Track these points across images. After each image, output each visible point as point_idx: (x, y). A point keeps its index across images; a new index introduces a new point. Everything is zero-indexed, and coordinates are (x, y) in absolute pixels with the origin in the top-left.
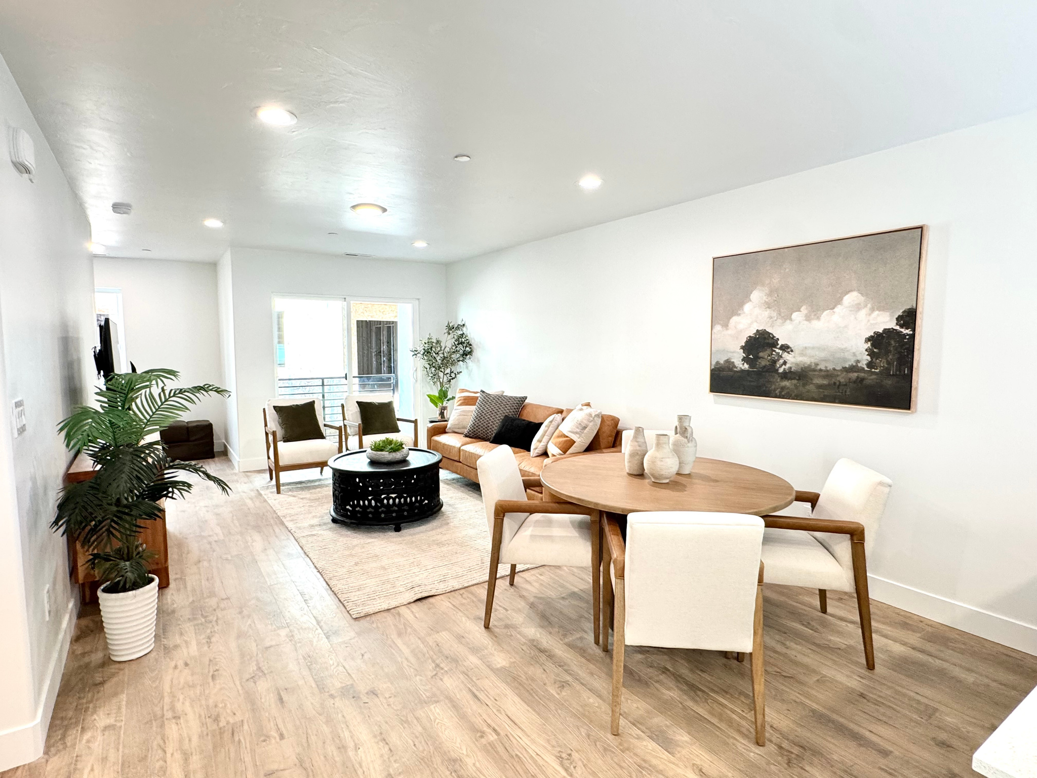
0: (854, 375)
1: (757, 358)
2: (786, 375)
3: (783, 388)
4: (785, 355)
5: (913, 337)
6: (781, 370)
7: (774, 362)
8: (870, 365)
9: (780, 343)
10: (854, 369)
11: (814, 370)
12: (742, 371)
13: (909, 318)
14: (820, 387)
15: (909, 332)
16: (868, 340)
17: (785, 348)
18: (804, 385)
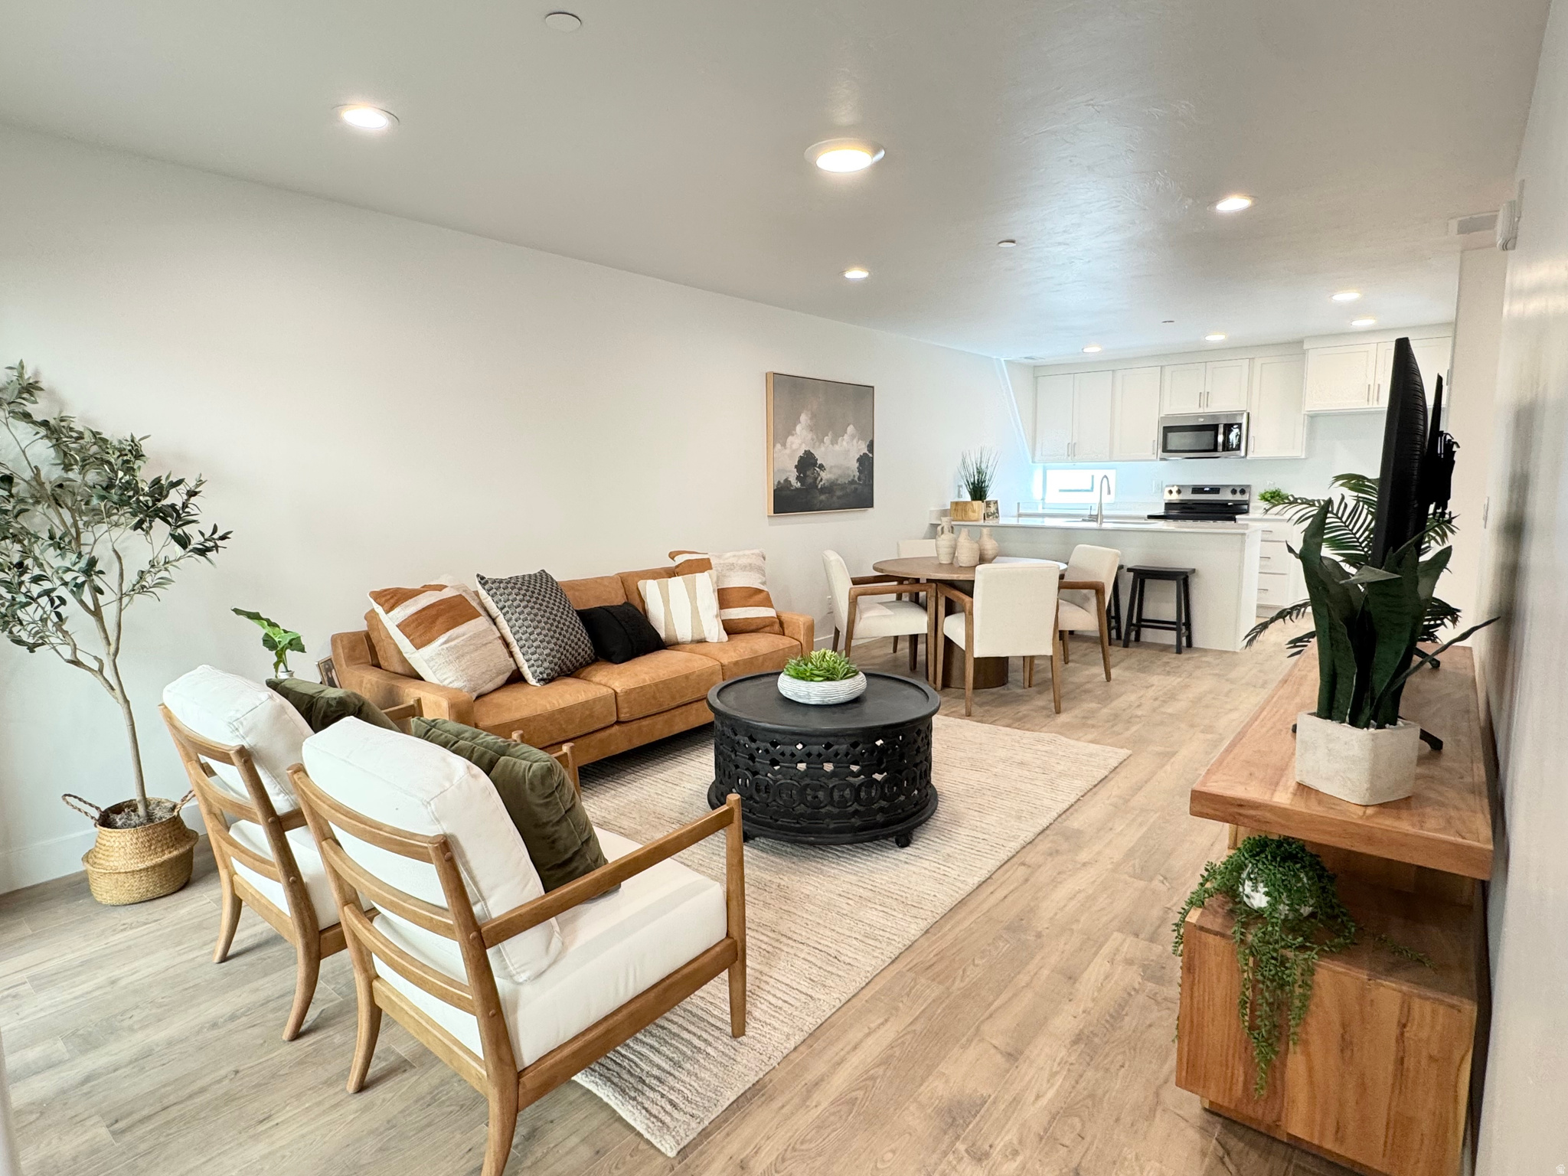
0: (853, 486)
1: (805, 476)
2: (823, 490)
3: (821, 502)
4: (822, 473)
5: (873, 458)
6: (819, 487)
7: (816, 479)
8: (859, 479)
9: (819, 462)
10: (852, 482)
11: (836, 485)
12: (797, 489)
13: (871, 447)
14: (839, 498)
15: (871, 455)
16: (858, 460)
17: (821, 467)
18: (832, 497)
